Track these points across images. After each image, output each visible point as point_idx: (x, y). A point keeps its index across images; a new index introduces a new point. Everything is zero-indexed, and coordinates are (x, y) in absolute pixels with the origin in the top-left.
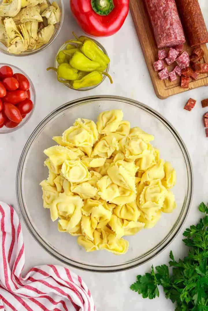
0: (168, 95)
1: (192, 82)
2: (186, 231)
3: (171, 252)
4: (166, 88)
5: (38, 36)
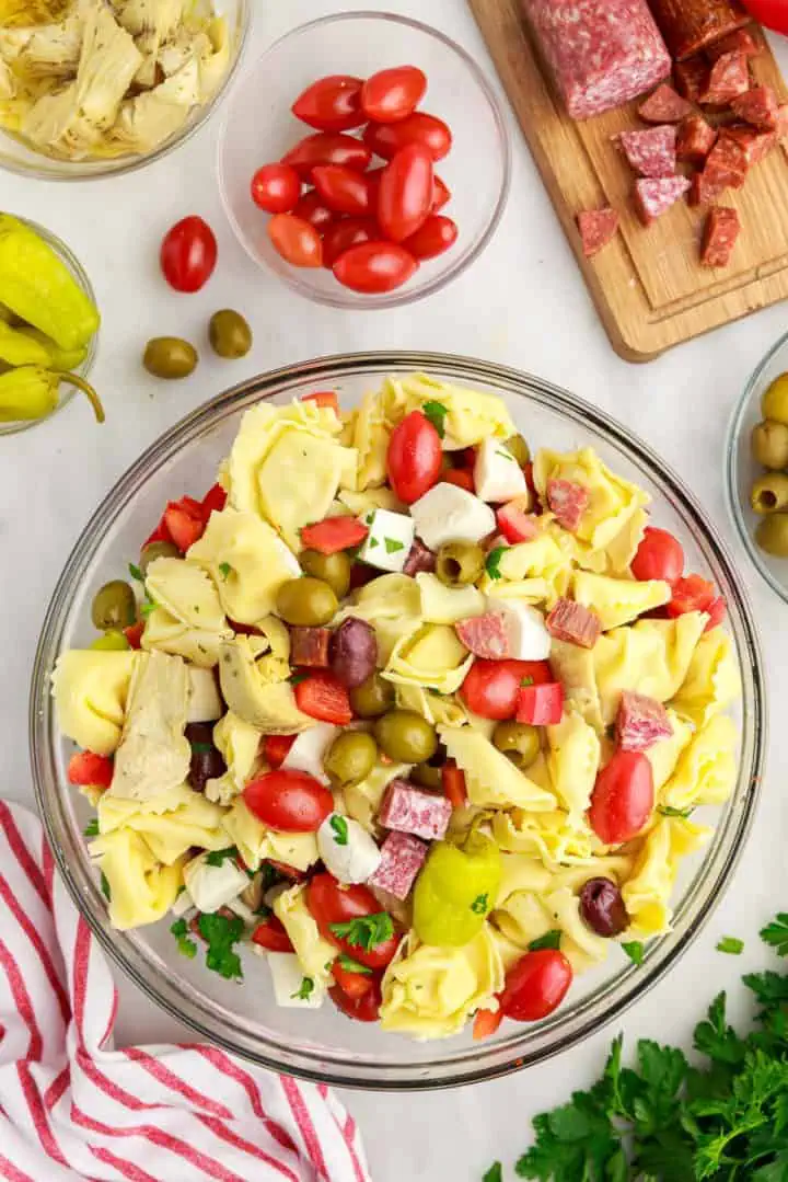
0: (661, 347)
1: (758, 282)
2: (775, 921)
3: (723, 995)
4: (654, 317)
5: (120, 111)
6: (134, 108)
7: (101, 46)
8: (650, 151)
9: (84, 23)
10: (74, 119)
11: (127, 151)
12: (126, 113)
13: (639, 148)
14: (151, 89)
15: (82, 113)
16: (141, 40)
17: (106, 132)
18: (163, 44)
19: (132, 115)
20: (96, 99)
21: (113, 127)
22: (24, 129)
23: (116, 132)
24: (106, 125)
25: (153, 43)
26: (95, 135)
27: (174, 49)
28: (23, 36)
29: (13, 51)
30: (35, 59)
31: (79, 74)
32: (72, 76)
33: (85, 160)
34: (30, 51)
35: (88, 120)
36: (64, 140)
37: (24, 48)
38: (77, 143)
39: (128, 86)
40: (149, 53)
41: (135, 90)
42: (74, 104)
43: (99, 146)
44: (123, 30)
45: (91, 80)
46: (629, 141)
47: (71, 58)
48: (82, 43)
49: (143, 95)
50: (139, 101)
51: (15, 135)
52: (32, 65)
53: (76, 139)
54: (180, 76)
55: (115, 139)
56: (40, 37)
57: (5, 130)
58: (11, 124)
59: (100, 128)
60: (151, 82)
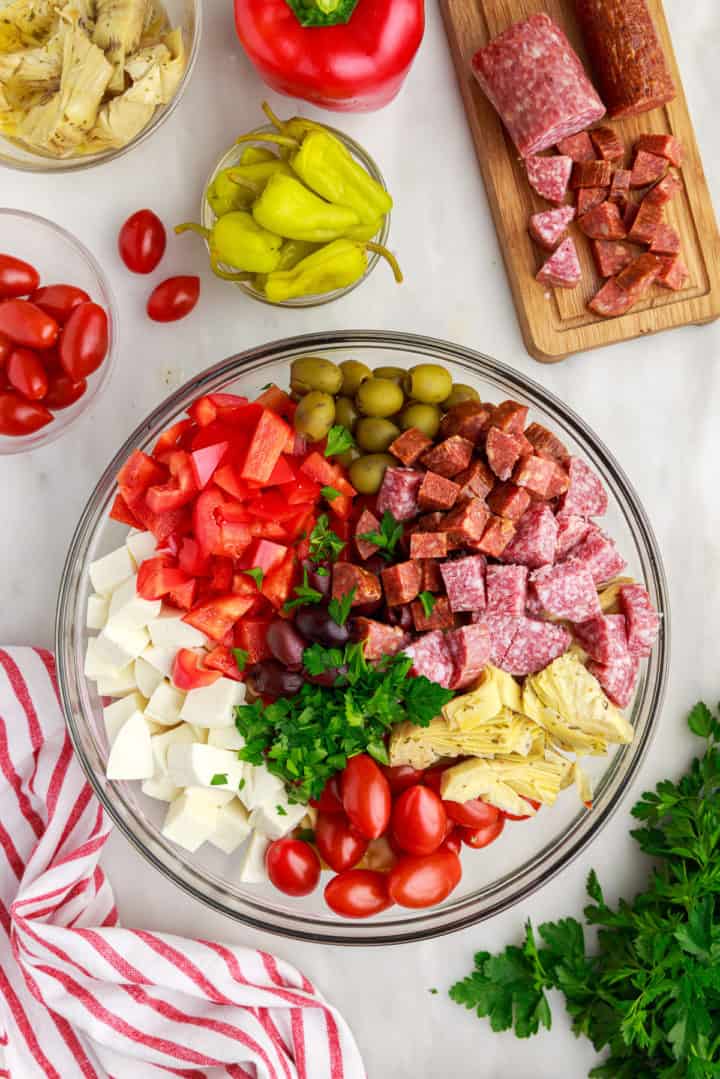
1: (651, 311)
2: (640, 799)
3: (592, 873)
4: (561, 327)
5: (98, 114)
6: (109, 111)
7: (78, 61)
8: (546, 175)
9: (63, 44)
10: (60, 124)
11: (105, 147)
12: (103, 115)
13: (538, 171)
14: (121, 93)
15: (66, 118)
16: (110, 53)
17: (88, 133)
18: (128, 55)
19: (108, 116)
20: (76, 107)
21: (92, 129)
22: (19, 134)
23: (95, 132)
24: (88, 126)
25: (120, 55)
26: (78, 136)
27: (139, 59)
28: (15, 60)
29: (8, 73)
30: (26, 78)
31: (62, 87)
32: (57, 89)
33: (71, 157)
34: (21, 72)
35: (71, 124)
36: (52, 141)
37: (17, 70)
38: (63, 144)
39: (102, 94)
40: (116, 64)
41: (109, 96)
42: (59, 111)
43: (83, 144)
44: (95, 46)
45: (72, 90)
46: (531, 164)
47: (55, 74)
48: (62, 60)
49: (116, 99)
50: (112, 104)
51: (12, 139)
52: (24, 83)
53: (63, 141)
54: (146, 80)
55: (96, 138)
56: (29, 60)
57: (4, 137)
58: (10, 132)
59: (81, 130)
60: (122, 88)
